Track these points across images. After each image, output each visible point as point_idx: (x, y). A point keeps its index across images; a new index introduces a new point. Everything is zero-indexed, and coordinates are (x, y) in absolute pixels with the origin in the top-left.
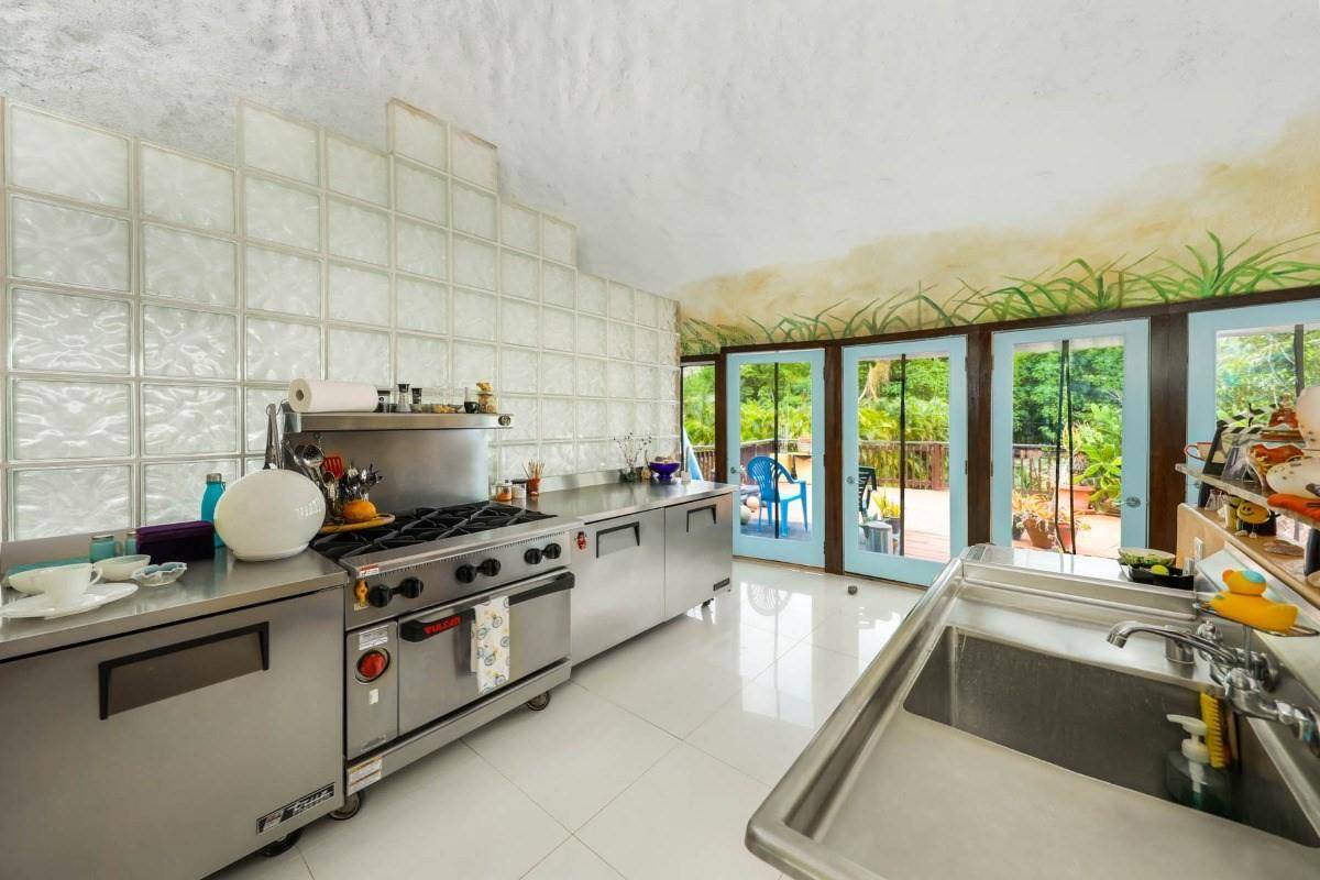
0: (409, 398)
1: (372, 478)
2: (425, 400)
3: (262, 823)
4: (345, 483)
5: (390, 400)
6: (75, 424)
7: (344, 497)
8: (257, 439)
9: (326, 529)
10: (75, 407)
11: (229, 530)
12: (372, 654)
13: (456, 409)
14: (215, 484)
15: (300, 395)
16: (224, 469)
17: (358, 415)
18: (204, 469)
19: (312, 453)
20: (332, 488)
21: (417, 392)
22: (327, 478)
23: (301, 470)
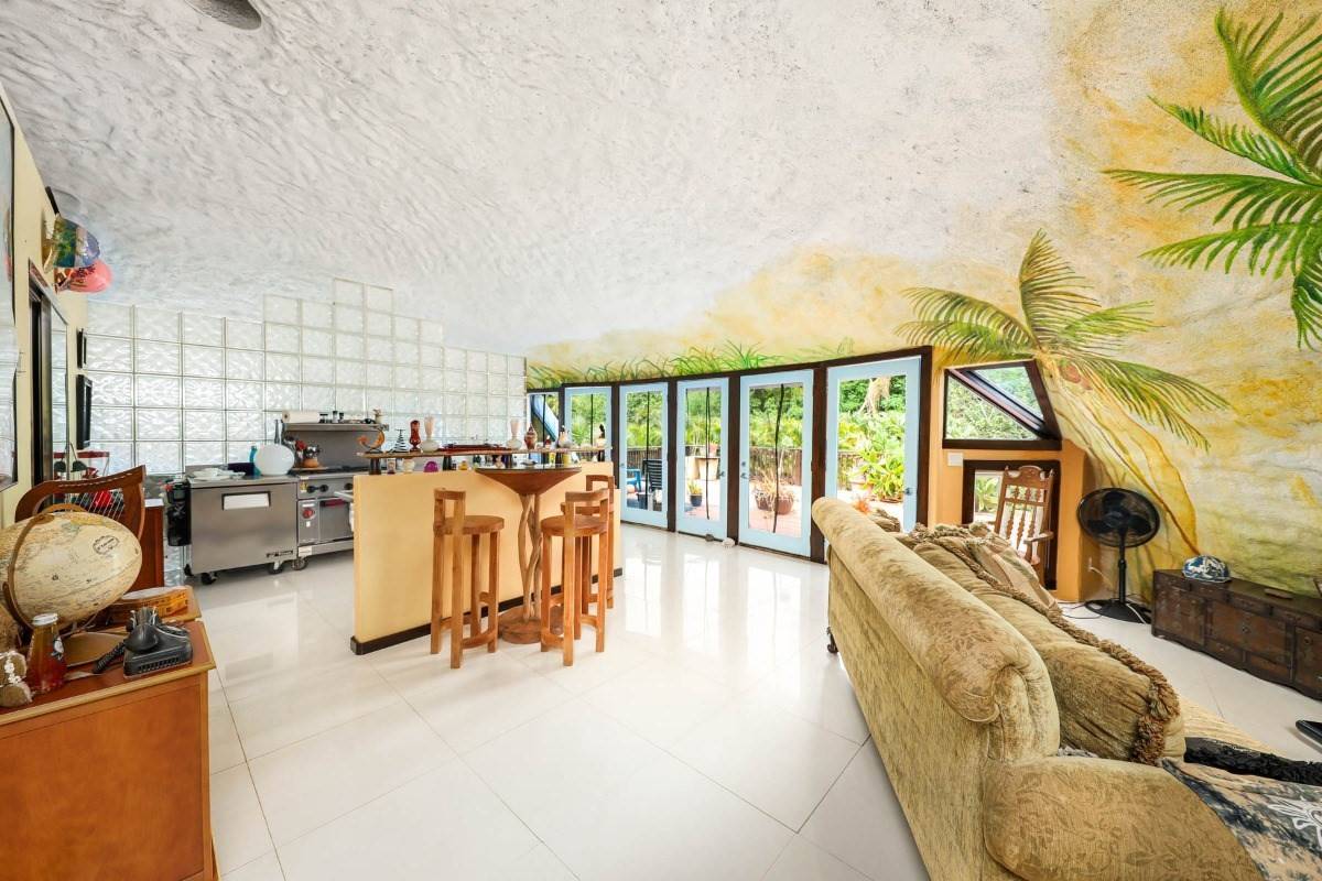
0: (338, 417)
1: (318, 451)
2: (346, 418)
3: (268, 555)
4: (306, 452)
5: (330, 417)
6: (203, 426)
7: (306, 457)
8: (271, 434)
9: (296, 469)
10: (204, 420)
11: (260, 465)
12: (308, 509)
13: (362, 422)
14: (254, 449)
15: (286, 417)
16: (258, 445)
17: (311, 425)
18: (250, 444)
19: (291, 439)
20: (300, 454)
21: (341, 414)
22: (298, 449)
23: (287, 445)
